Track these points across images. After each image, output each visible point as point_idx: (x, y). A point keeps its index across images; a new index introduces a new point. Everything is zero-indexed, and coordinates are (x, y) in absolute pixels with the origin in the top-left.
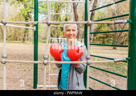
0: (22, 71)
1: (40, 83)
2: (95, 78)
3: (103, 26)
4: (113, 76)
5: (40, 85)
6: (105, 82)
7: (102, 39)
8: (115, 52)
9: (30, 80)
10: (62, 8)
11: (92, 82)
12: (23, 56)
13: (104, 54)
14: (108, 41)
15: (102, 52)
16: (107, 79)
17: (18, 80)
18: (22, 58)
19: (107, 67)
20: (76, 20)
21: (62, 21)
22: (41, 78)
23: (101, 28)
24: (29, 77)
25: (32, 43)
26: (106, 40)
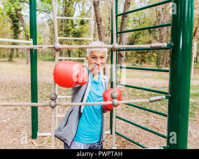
0: (10, 110)
1: (42, 130)
3: (142, 33)
4: (155, 115)
5: (42, 132)
7: (139, 55)
8: (160, 75)
9: (26, 124)
10: (75, 3)
11: (123, 125)
12: (10, 85)
13: (143, 80)
14: (149, 58)
15: (140, 76)
16: (147, 119)
17: (5, 126)
18: (9, 88)
20: (98, 25)
21: (76, 25)
22: (42, 122)
23: (140, 37)
24: (23, 120)
25: (26, 63)
26: (146, 56)
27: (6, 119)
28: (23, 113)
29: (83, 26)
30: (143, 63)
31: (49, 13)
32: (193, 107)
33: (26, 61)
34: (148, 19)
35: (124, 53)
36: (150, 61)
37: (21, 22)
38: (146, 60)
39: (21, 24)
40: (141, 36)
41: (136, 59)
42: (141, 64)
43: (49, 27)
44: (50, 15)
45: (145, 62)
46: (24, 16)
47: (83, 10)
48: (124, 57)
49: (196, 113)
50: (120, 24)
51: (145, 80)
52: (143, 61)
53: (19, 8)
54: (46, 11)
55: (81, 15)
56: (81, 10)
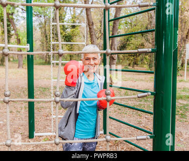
1: (38, 131)
2: (121, 120)
4: (146, 116)
5: (38, 133)
6: (135, 125)
7: (132, 58)
9: (22, 126)
11: (116, 126)
13: (136, 83)
14: (142, 60)
15: (133, 79)
16: (139, 120)
17: (3, 127)
19: (139, 103)
20: (90, 28)
21: (67, 29)
22: (38, 123)
23: (131, 39)
24: (19, 122)
25: (17, 66)
26: (139, 58)
27: (3, 121)
28: (18, 116)
29: (74, 29)
30: (136, 65)
31: (41, 16)
32: (184, 109)
33: (17, 65)
34: (140, 21)
35: (116, 56)
36: (143, 63)
37: (13, 26)
38: (139, 63)
39: (12, 28)
40: (133, 39)
41: (128, 62)
42: (133, 67)
43: (39, 30)
44: (41, 18)
45: (137, 65)
46: (15, 20)
47: (75, 14)
48: (116, 61)
49: (187, 114)
50: (112, 27)
51: (137, 83)
52: (135, 64)
53: (10, 12)
54: (37, 15)
55: (73, 18)
56: (72, 13)
